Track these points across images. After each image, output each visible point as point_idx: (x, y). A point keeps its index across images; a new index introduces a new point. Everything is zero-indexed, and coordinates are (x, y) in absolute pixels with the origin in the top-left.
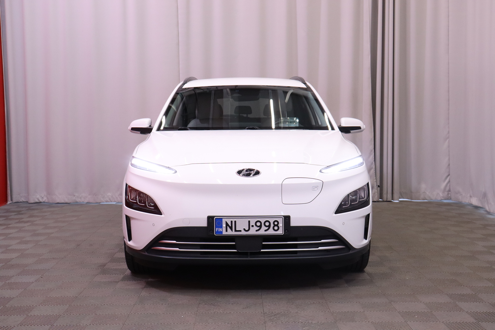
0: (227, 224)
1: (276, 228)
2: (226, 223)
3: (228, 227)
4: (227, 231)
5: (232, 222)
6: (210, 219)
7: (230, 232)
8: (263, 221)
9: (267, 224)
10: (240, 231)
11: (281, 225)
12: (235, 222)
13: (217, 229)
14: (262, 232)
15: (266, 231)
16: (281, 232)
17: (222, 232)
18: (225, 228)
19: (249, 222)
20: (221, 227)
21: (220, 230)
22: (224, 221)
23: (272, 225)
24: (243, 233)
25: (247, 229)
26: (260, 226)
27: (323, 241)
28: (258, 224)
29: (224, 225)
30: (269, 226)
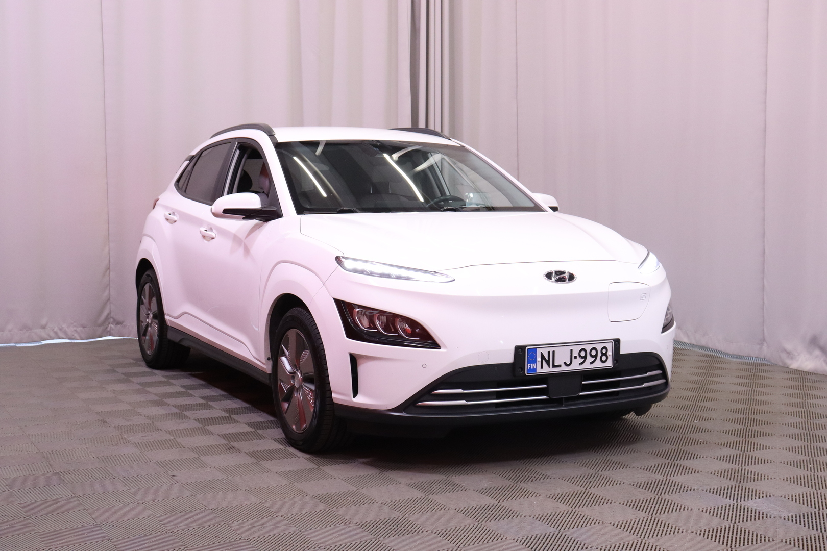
0: (543, 357)
1: (604, 358)
2: (542, 354)
3: (544, 361)
4: (542, 367)
5: (549, 352)
6: (520, 351)
7: (547, 369)
8: (588, 348)
9: (594, 353)
10: (560, 366)
11: (610, 353)
12: (554, 352)
13: (529, 365)
14: (587, 366)
15: (592, 363)
16: (609, 364)
17: (535, 370)
18: (540, 363)
19: (571, 350)
20: (535, 362)
21: (533, 366)
22: (539, 352)
23: (599, 354)
24: (564, 369)
25: (568, 363)
26: (585, 357)
27: (648, 374)
28: (583, 354)
29: (539, 359)
30: (596, 356)
